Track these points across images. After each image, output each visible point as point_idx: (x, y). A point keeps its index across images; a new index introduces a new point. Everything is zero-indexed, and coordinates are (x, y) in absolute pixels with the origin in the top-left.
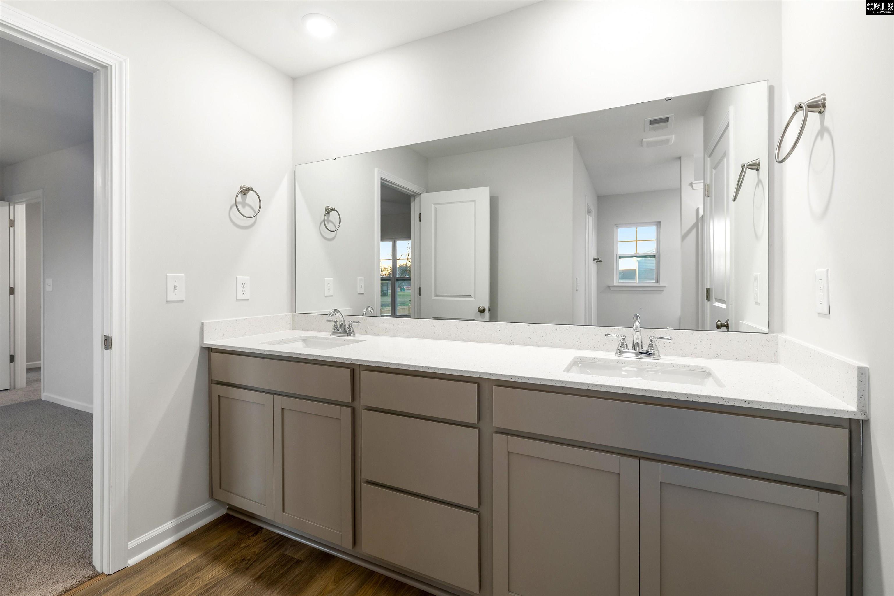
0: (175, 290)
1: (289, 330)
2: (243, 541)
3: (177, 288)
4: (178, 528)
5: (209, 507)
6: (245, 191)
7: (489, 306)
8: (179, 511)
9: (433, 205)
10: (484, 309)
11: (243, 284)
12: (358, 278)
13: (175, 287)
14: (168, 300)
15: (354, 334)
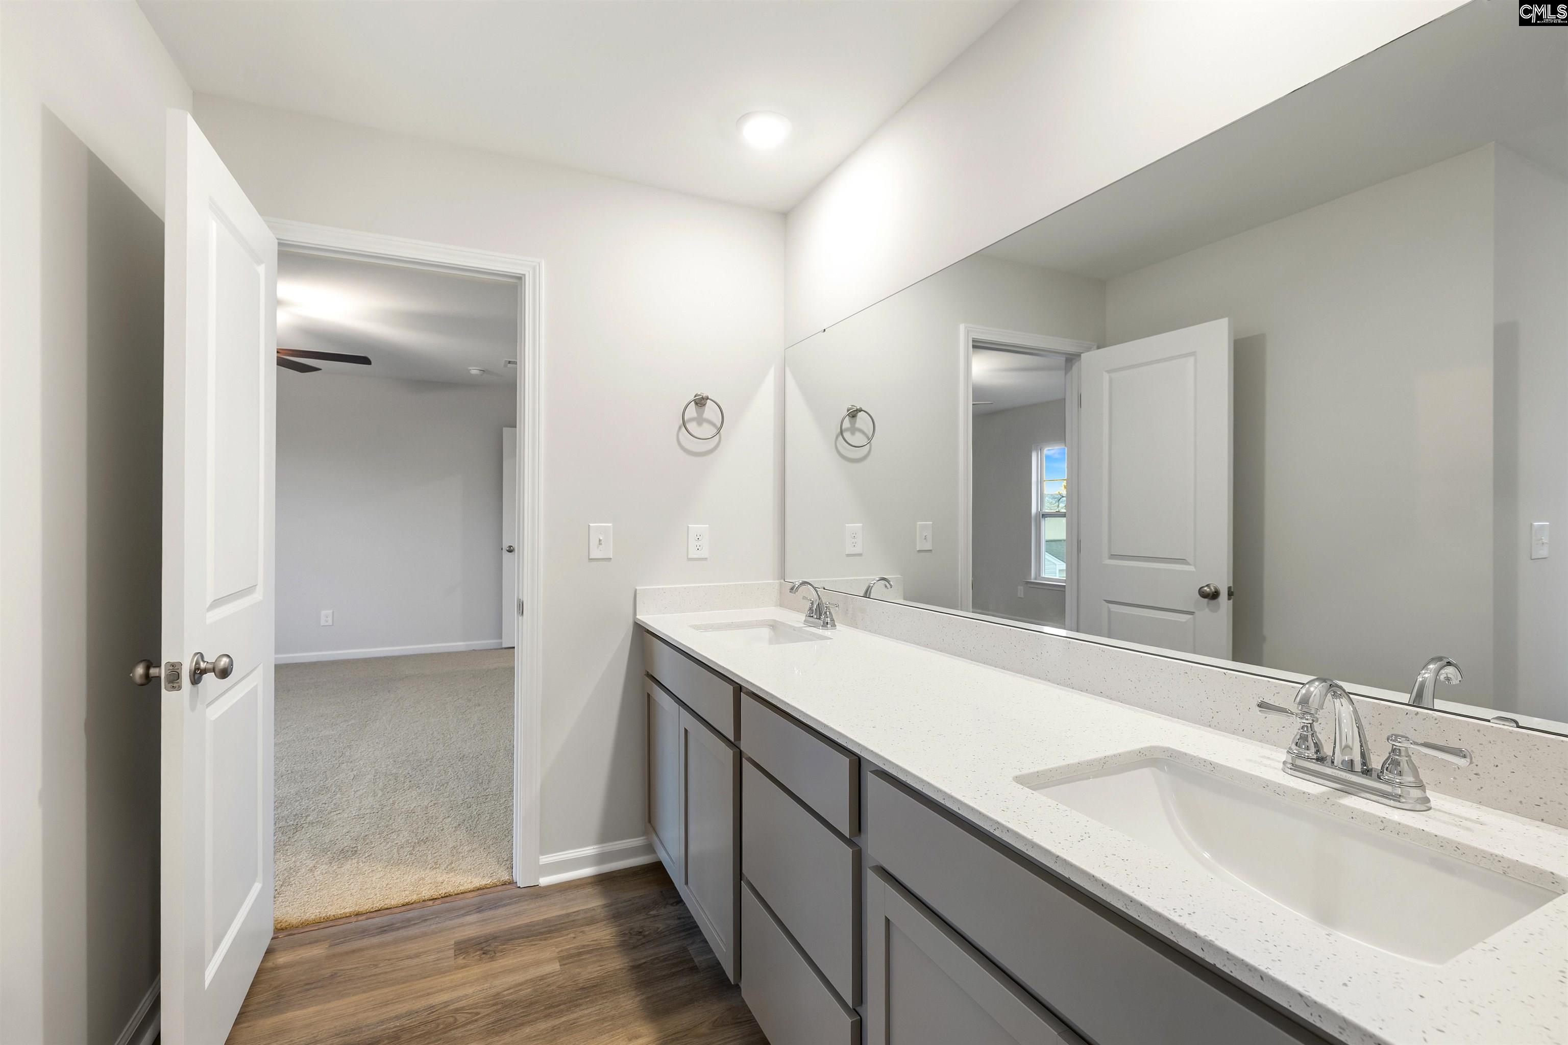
0: (600, 544)
1: (775, 606)
2: (657, 906)
3: (602, 542)
4: (601, 858)
5: (645, 844)
6: (700, 402)
7: (1231, 585)
8: (605, 836)
9: (1104, 373)
10: (1215, 592)
11: (698, 536)
12: (918, 523)
13: (600, 540)
14: (591, 557)
15: (834, 626)
